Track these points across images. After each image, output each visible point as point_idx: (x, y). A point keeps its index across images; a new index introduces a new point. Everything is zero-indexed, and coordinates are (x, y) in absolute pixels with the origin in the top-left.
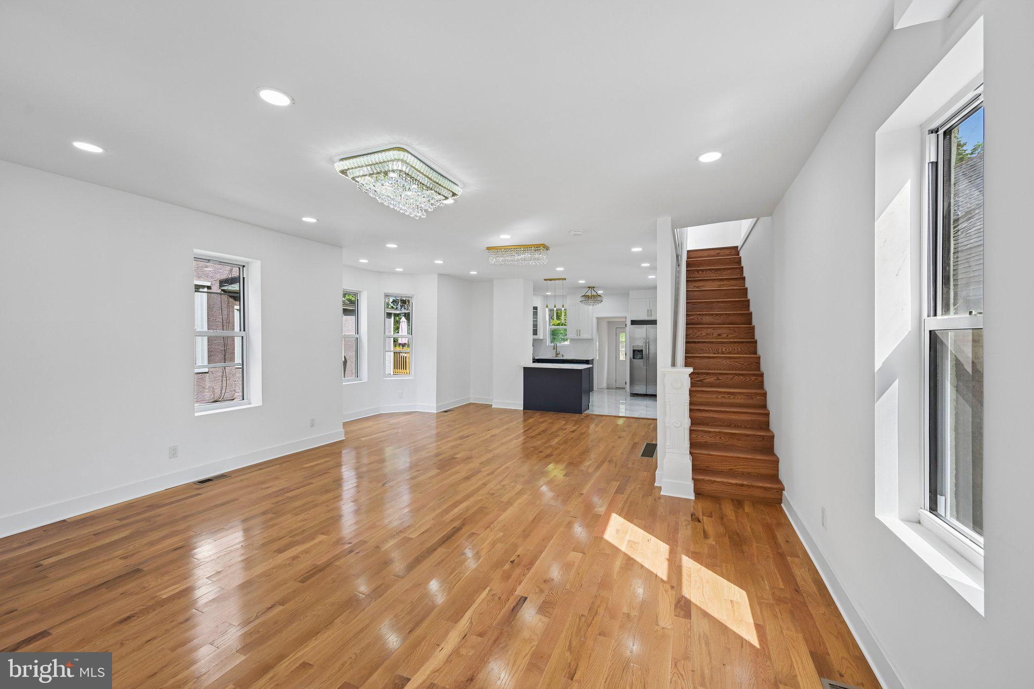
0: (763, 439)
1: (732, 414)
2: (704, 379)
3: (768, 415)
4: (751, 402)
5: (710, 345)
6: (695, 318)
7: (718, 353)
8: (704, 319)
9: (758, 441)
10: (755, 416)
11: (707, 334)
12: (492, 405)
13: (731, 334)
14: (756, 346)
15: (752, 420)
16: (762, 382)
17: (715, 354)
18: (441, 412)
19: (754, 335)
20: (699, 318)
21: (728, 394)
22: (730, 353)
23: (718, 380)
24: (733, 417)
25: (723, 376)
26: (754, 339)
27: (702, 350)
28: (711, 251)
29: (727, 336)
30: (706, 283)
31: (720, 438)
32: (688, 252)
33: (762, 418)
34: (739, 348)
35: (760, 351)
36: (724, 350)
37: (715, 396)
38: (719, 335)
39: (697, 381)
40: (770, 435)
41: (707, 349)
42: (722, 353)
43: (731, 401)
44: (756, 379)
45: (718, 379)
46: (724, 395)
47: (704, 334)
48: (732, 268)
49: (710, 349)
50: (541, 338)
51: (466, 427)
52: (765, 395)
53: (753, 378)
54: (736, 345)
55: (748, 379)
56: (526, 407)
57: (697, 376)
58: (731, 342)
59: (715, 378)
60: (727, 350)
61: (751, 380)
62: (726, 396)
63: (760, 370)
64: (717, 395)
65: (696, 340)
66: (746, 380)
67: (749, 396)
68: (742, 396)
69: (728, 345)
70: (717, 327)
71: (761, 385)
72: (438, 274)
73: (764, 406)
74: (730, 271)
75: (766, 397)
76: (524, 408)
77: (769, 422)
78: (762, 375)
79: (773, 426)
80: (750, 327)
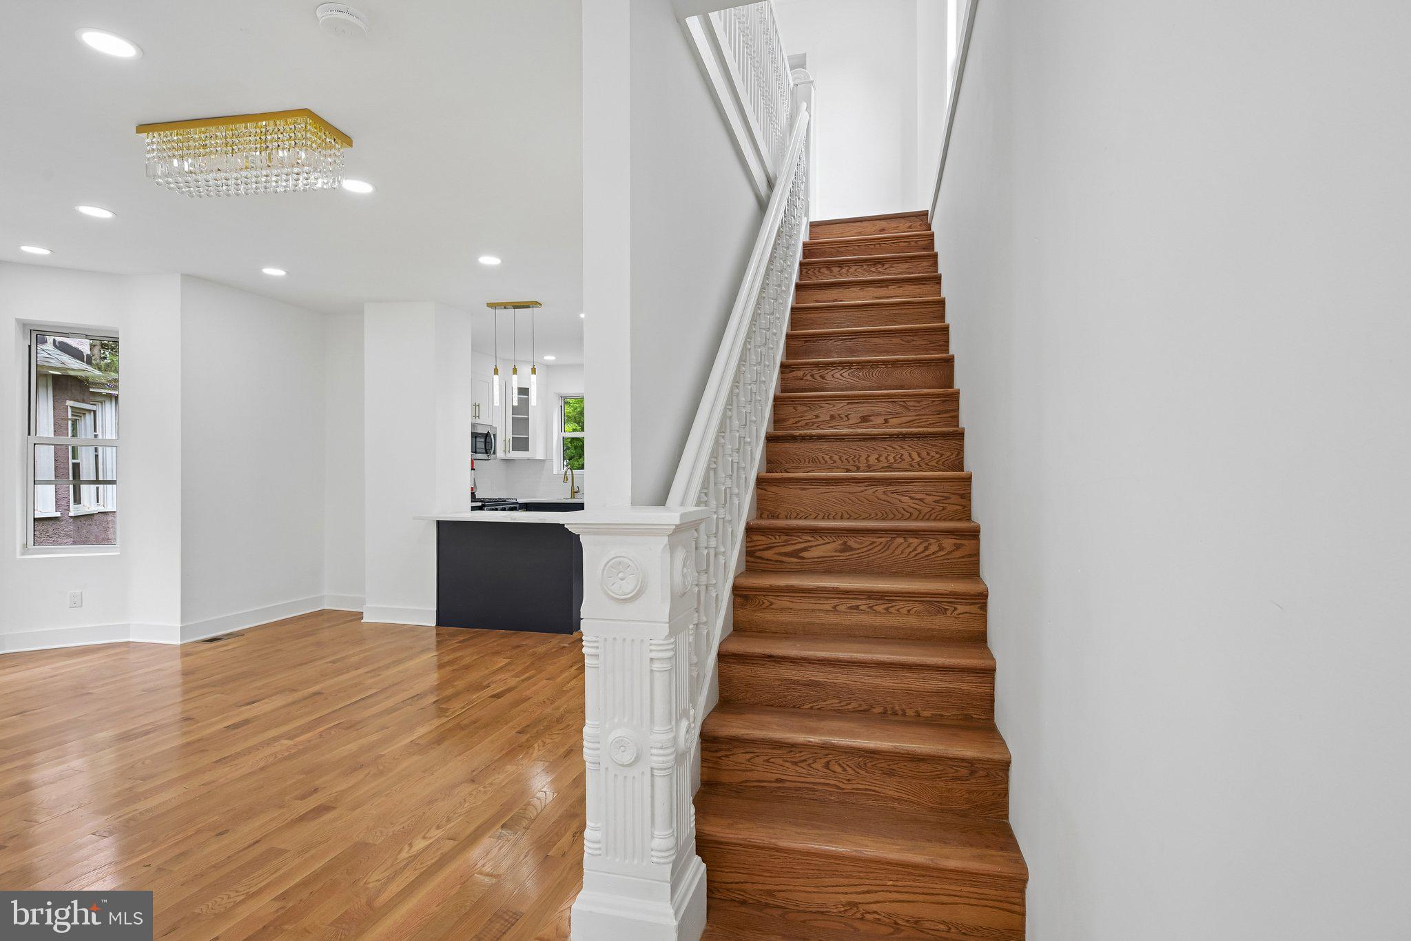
0: (972, 773)
1: (873, 672)
2: (805, 549)
3: (989, 673)
4: (937, 622)
5: (835, 446)
6: (805, 375)
7: (858, 469)
8: (829, 377)
9: (954, 779)
10: (948, 677)
11: (832, 417)
12: (360, 615)
13: (897, 415)
14: (962, 446)
15: (938, 693)
16: (976, 554)
17: (848, 471)
18: (197, 642)
19: (956, 417)
20: (817, 377)
21: (870, 598)
22: (890, 468)
23: (843, 551)
24: (878, 681)
25: (860, 539)
26: (958, 426)
27: (814, 461)
28: (865, 224)
29: (886, 421)
30: (846, 292)
31: (827, 766)
32: (813, 225)
33: (970, 686)
34: (915, 455)
35: (971, 463)
36: (872, 459)
37: (828, 605)
38: (865, 419)
39: (780, 554)
40: (997, 757)
41: (827, 458)
42: (869, 468)
43: (879, 621)
44: (958, 547)
45: (846, 548)
46: (854, 603)
47: (825, 417)
48: (912, 258)
49: (836, 458)
50: (540, 455)
51: (196, 693)
52: (981, 599)
53: (948, 543)
54: (906, 445)
55: (934, 548)
56: (442, 620)
57: (784, 538)
58: (891, 435)
59: (838, 544)
60: (882, 458)
61: (941, 549)
62: (863, 604)
63: (969, 518)
64: (836, 601)
65: (797, 433)
66: (926, 549)
67: (933, 602)
68: (911, 605)
69: (885, 444)
70: (859, 396)
71: (971, 567)
72: (182, 274)
73: (979, 639)
74: (906, 266)
75: (984, 607)
76: (439, 623)
77: (992, 696)
78: (974, 534)
79: (1007, 717)
80: (948, 395)
